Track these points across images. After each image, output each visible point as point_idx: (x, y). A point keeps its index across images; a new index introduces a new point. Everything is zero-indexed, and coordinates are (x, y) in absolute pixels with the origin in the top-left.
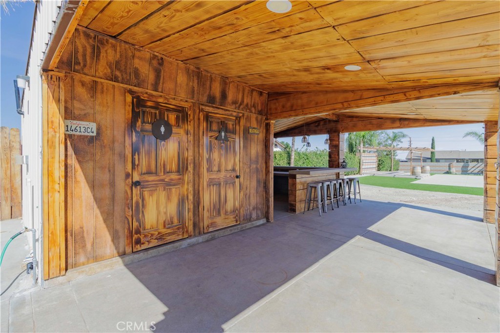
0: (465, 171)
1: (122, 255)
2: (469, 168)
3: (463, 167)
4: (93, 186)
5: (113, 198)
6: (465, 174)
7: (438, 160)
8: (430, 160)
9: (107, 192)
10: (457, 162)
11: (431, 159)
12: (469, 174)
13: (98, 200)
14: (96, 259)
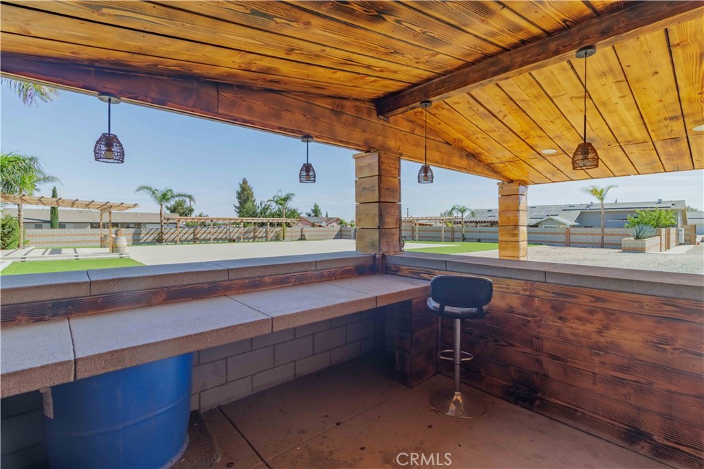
0: (137, 240)
2: (142, 236)
3: (134, 234)
6: (137, 244)
7: (62, 225)
8: (49, 225)
10: (91, 227)
11: (51, 224)
12: (141, 244)
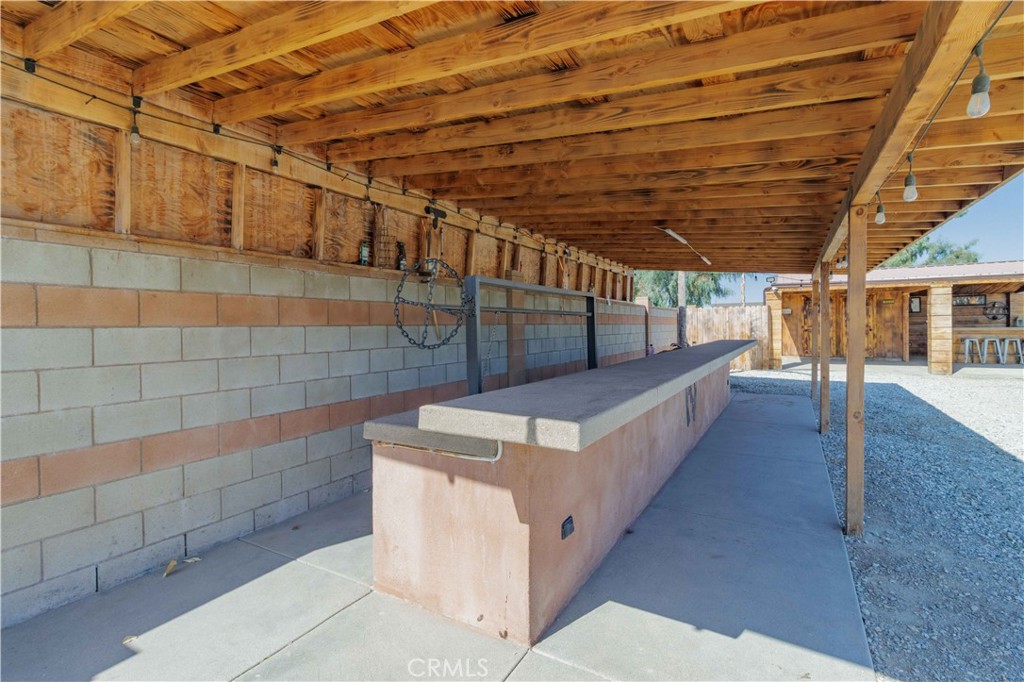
1: (801, 356)
4: (790, 330)
5: (797, 335)
9: (794, 333)
13: (792, 335)
14: (791, 355)
